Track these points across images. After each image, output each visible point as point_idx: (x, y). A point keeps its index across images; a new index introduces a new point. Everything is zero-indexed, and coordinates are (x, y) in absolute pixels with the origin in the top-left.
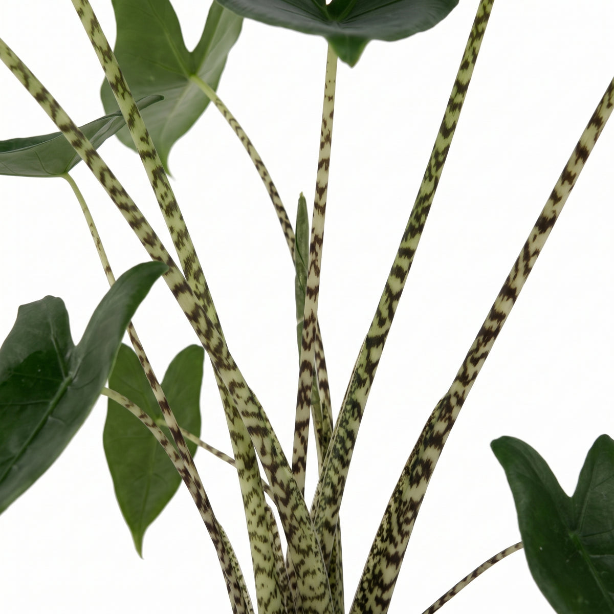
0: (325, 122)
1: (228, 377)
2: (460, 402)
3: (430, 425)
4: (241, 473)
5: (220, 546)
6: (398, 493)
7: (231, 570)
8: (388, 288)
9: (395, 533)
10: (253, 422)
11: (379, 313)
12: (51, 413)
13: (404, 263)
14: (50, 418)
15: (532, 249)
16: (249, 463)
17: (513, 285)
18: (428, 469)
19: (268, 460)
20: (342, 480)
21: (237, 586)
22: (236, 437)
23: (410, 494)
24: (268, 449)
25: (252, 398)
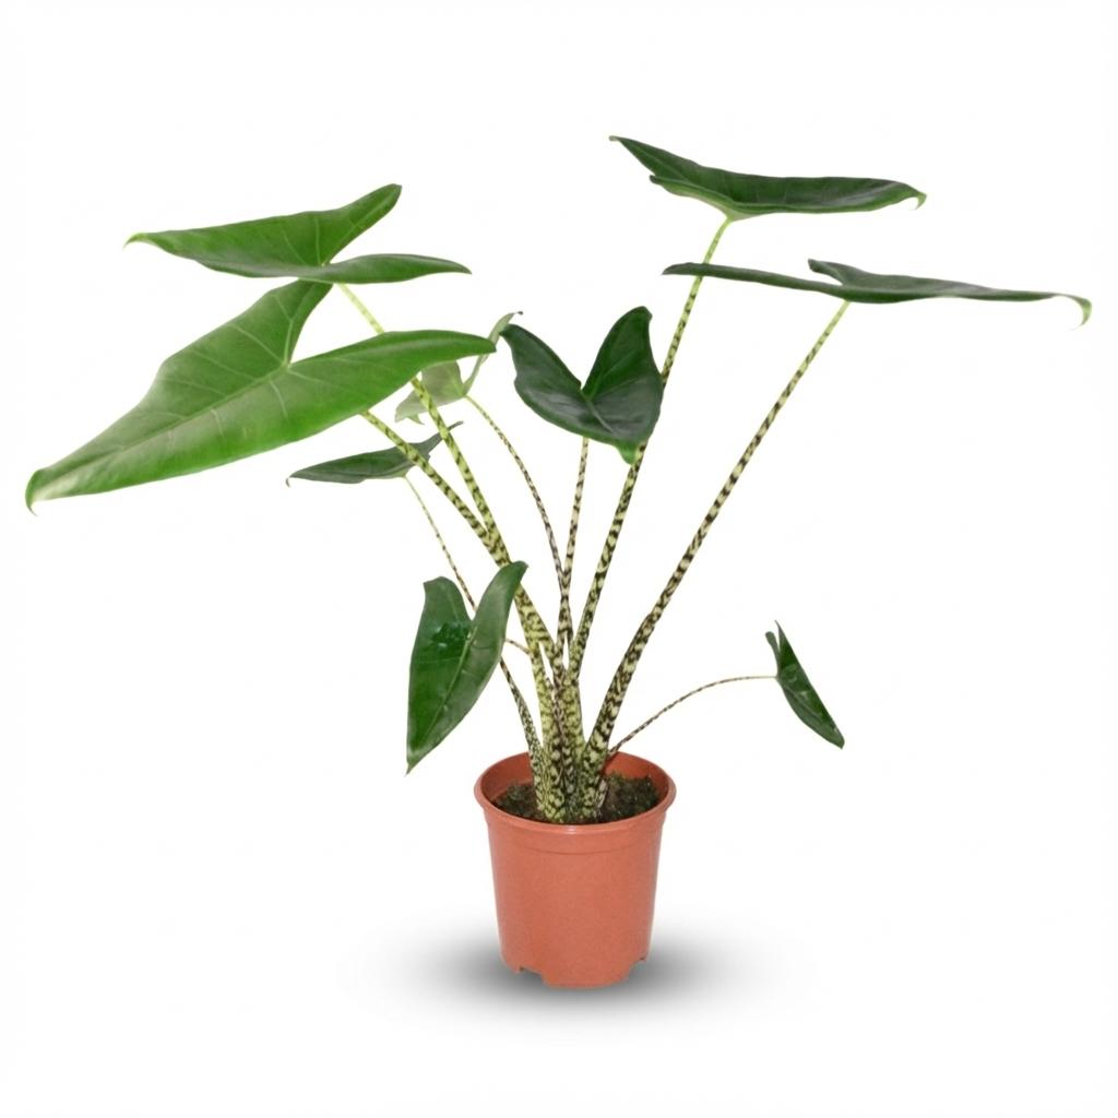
0: (582, 460)
1: (526, 610)
2: (659, 616)
3: (640, 631)
4: (532, 660)
5: (522, 709)
6: (621, 668)
7: (525, 715)
8: (607, 544)
9: (619, 689)
10: (541, 634)
11: (602, 558)
12: (463, 667)
13: (616, 528)
14: (463, 672)
15: (702, 534)
16: (537, 654)
17: (692, 552)
18: (638, 654)
19: (550, 654)
20: (582, 656)
21: (527, 721)
22: (529, 639)
23: (628, 668)
24: (550, 648)
25: (540, 622)
